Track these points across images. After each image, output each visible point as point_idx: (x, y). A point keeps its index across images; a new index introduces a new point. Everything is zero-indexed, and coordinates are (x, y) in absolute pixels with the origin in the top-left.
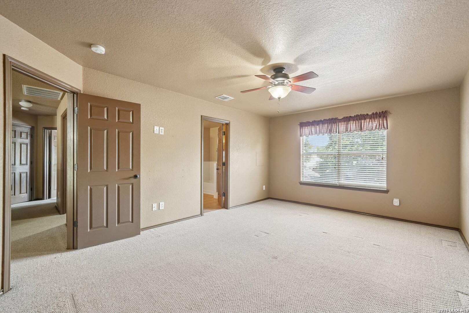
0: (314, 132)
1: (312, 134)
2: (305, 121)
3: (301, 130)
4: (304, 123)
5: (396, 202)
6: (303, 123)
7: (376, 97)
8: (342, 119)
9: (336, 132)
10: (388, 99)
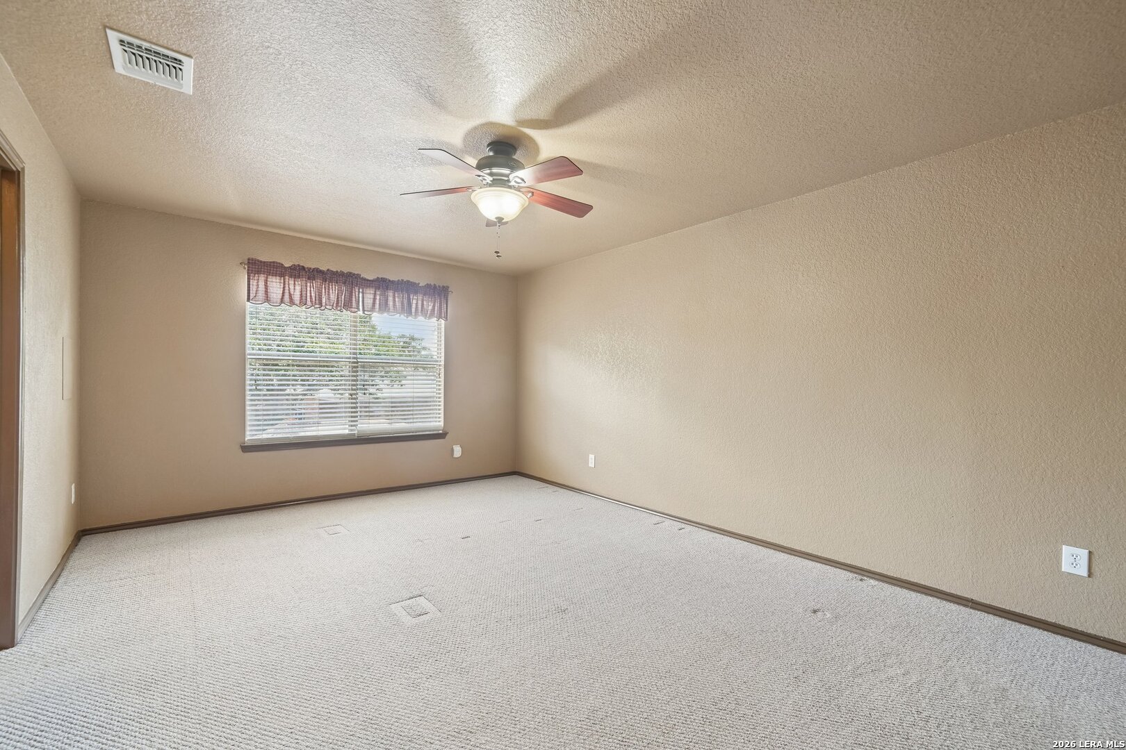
0: (297, 298)
1: (292, 302)
2: (265, 257)
3: (253, 283)
4: (261, 262)
5: (458, 451)
6: (258, 261)
7: (428, 255)
8: (372, 281)
9: (358, 308)
10: (446, 264)
